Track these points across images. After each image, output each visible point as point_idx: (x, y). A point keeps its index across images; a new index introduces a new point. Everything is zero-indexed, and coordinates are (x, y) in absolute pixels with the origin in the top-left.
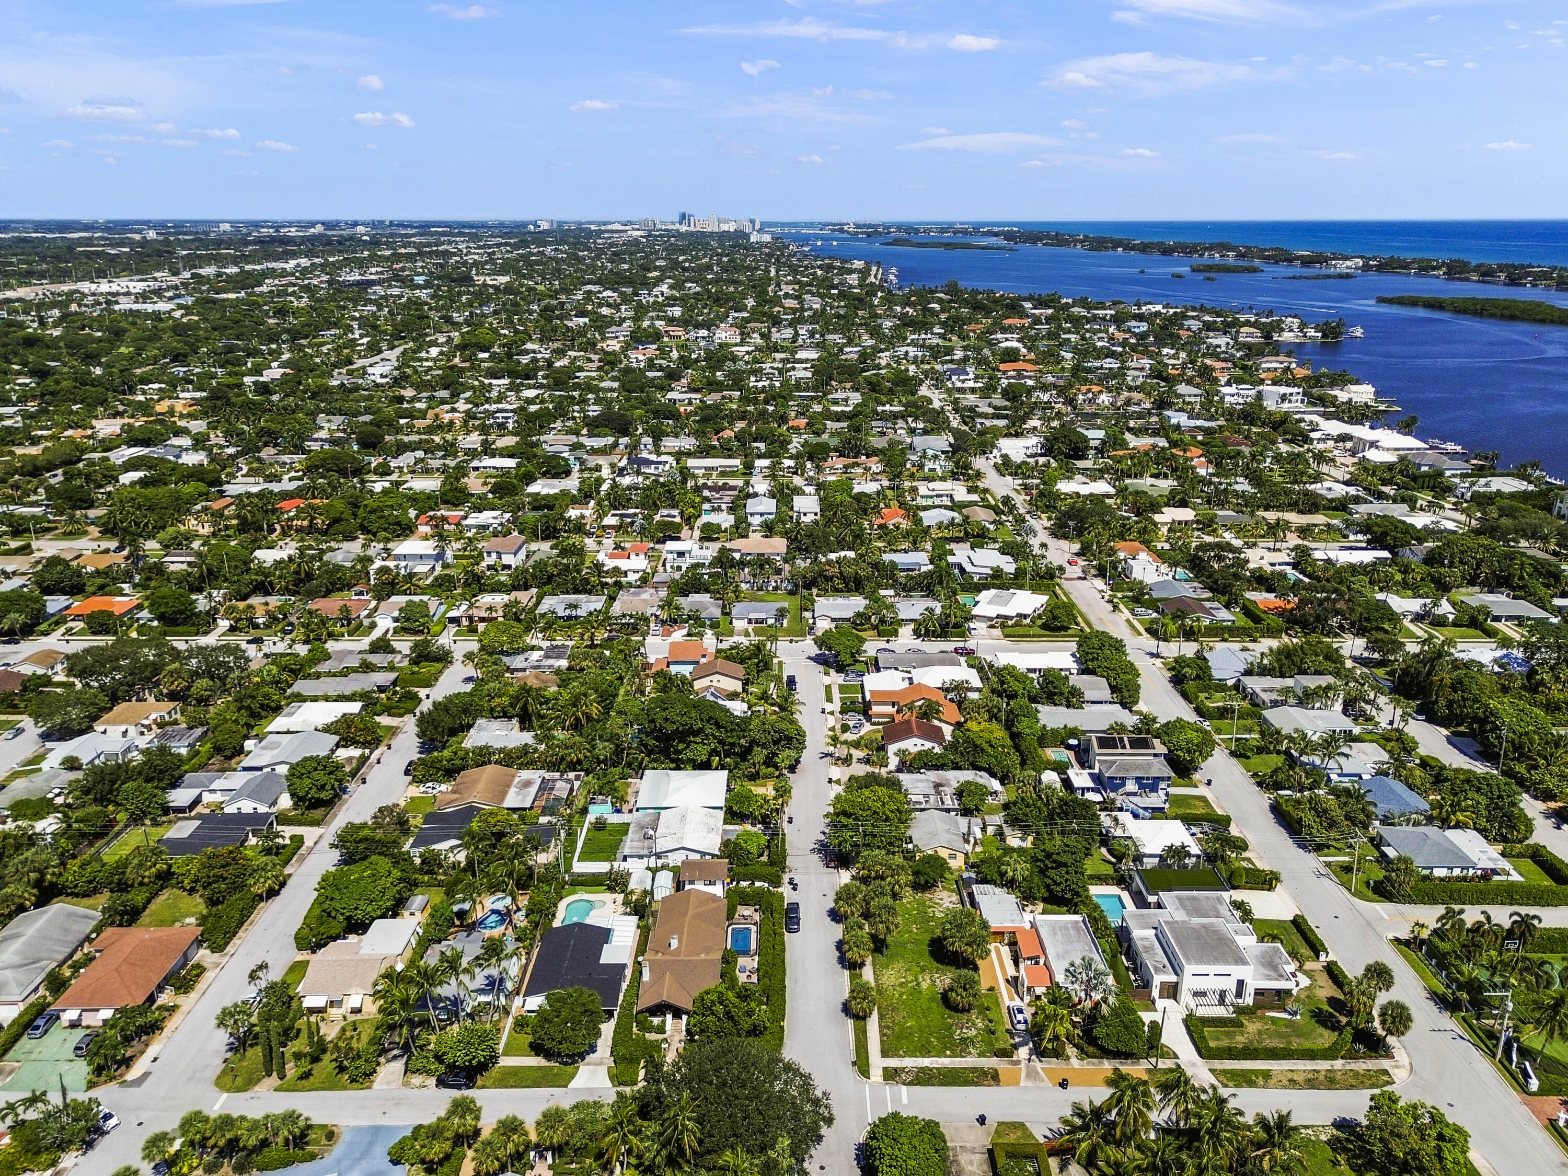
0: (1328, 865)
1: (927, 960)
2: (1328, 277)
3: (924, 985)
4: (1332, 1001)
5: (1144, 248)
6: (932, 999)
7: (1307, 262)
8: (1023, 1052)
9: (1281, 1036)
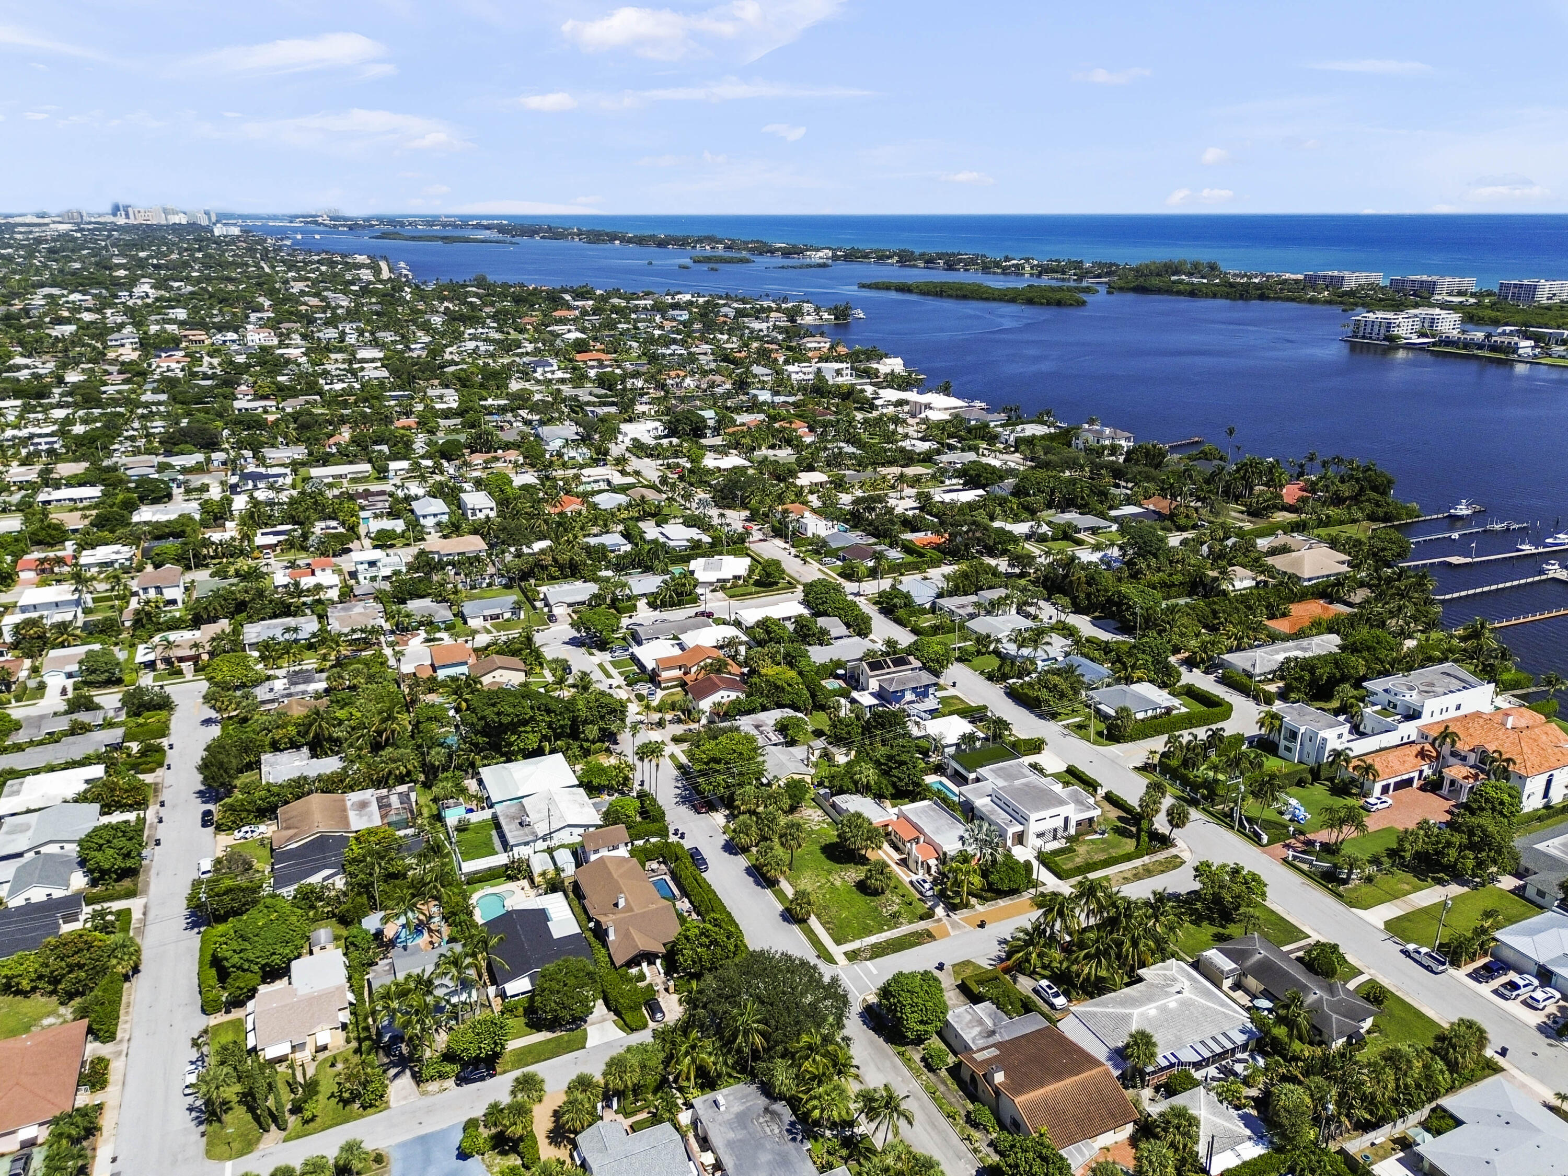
0: (1066, 727)
1: (828, 864)
2: (810, 266)
3: (838, 883)
4: (1120, 818)
5: (640, 241)
6: (850, 892)
7: (786, 253)
8: (940, 911)
9: (1103, 850)
